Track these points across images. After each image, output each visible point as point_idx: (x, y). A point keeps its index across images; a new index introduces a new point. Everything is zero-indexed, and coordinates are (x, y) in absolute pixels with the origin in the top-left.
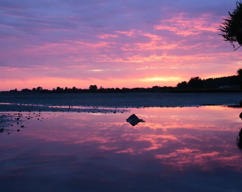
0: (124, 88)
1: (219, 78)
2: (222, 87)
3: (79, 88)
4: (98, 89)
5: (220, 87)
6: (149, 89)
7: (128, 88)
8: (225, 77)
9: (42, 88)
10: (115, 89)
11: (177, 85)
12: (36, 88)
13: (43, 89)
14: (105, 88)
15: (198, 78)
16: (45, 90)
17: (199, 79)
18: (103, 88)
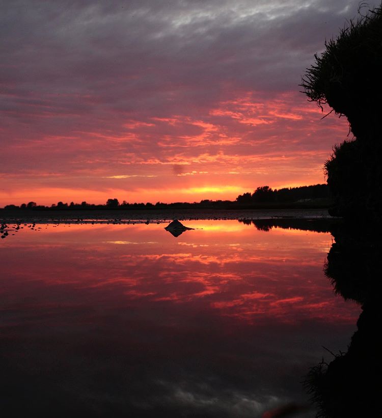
0: (158, 204)
1: (297, 188)
2: (301, 201)
3: (91, 204)
4: (120, 204)
5: (298, 201)
6: (195, 204)
7: (165, 203)
8: (306, 186)
9: (35, 203)
10: (145, 204)
11: (237, 199)
12: (27, 203)
13: (37, 205)
14: (130, 203)
15: (267, 187)
16: (39, 206)
17: (269, 189)
18: (128, 204)
